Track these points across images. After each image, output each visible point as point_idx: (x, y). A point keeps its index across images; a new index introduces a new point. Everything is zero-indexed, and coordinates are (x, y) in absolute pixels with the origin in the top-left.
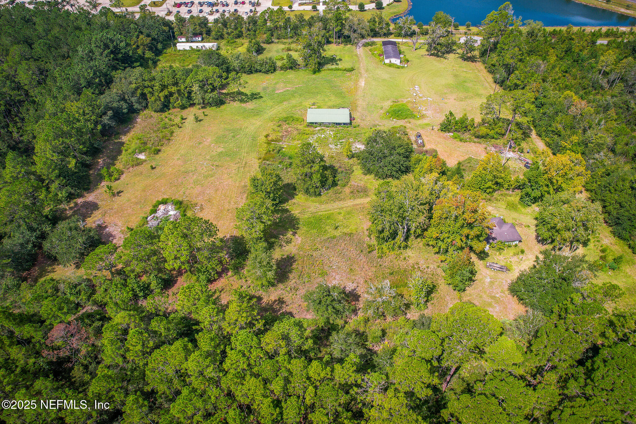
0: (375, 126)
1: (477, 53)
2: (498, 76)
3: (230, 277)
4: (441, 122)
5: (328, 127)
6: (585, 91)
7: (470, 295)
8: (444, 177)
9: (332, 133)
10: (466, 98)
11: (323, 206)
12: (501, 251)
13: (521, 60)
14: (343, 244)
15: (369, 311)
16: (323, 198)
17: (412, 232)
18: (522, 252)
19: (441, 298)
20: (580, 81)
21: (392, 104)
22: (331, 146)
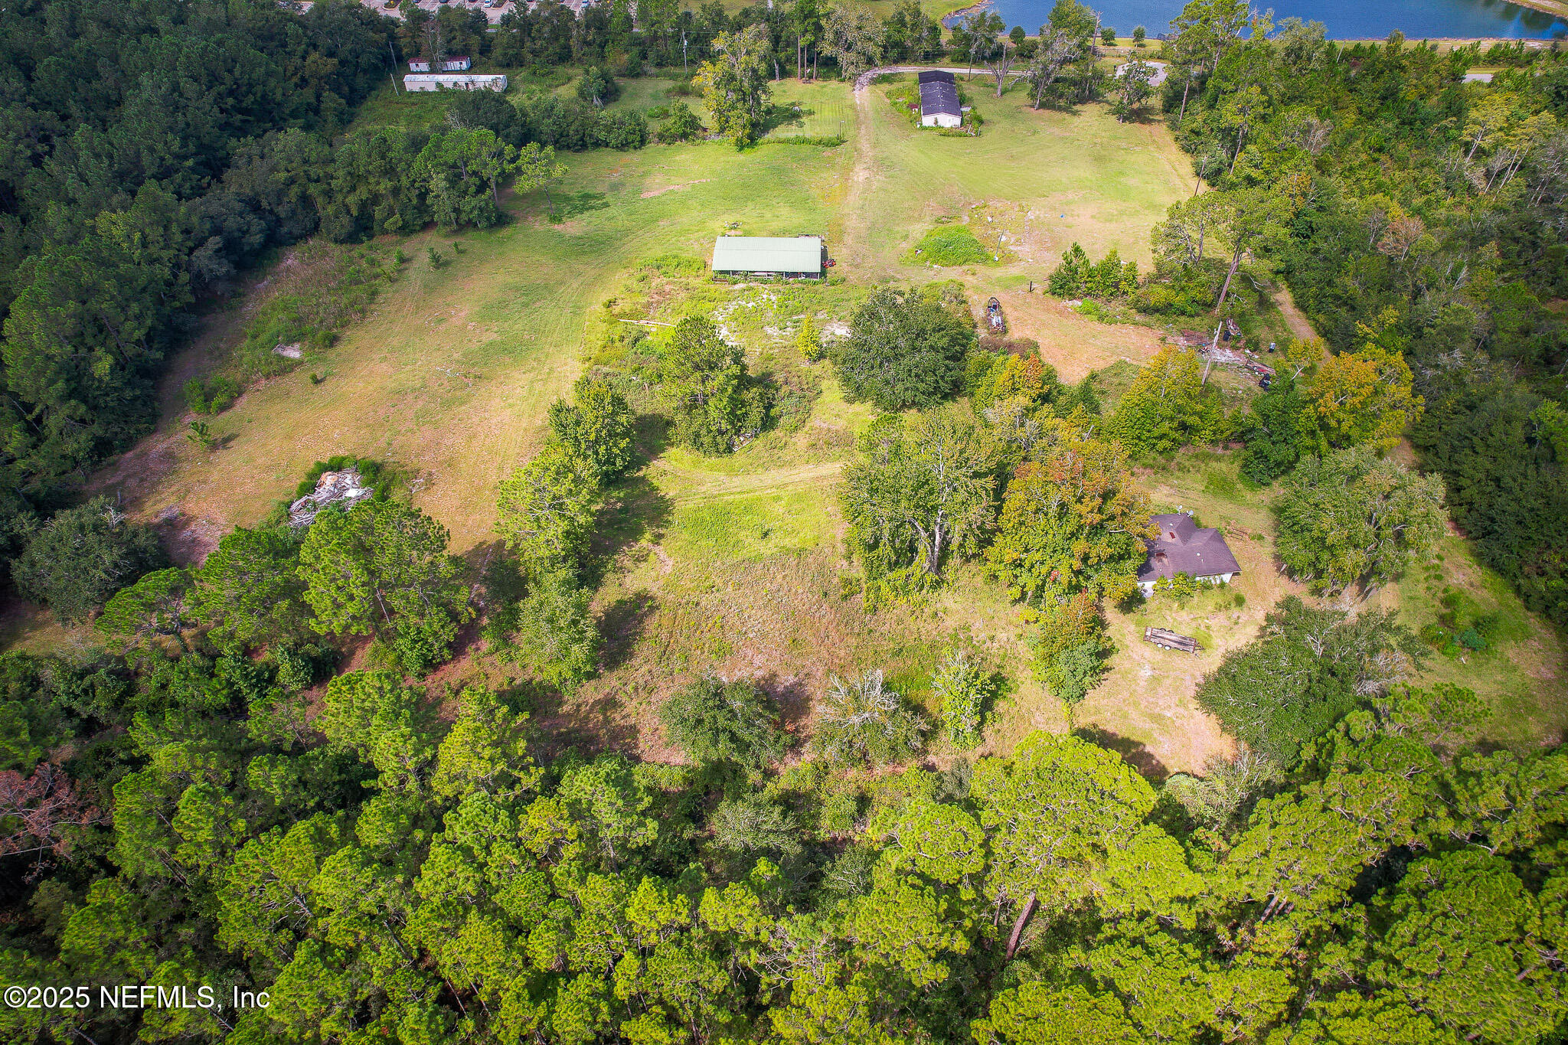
0: (884, 280)
1: (1155, 102)
2: (1204, 159)
3: (485, 655)
4: (1052, 271)
5: (764, 282)
6: (1425, 197)
7: (1098, 711)
8: (1047, 408)
9: (773, 298)
10: (1121, 213)
11: (737, 481)
12: (1186, 599)
13: (1264, 118)
14: (779, 577)
15: (829, 749)
16: (739, 458)
17: (954, 546)
18: (1240, 601)
19: (1022, 718)
20: (1416, 173)
21: (931, 227)
22: (769, 330)
